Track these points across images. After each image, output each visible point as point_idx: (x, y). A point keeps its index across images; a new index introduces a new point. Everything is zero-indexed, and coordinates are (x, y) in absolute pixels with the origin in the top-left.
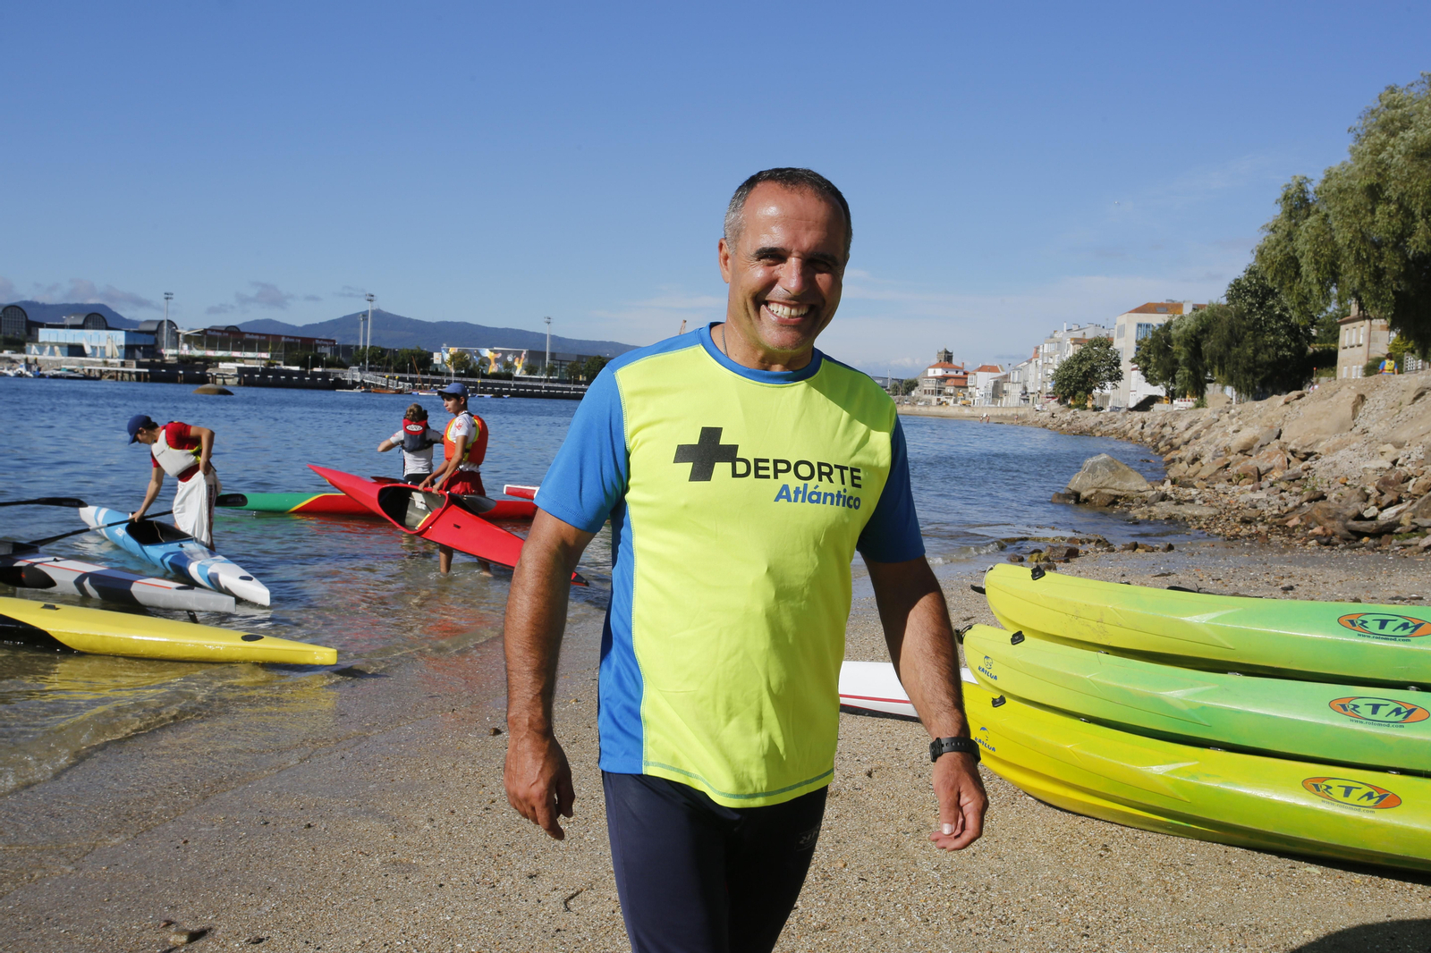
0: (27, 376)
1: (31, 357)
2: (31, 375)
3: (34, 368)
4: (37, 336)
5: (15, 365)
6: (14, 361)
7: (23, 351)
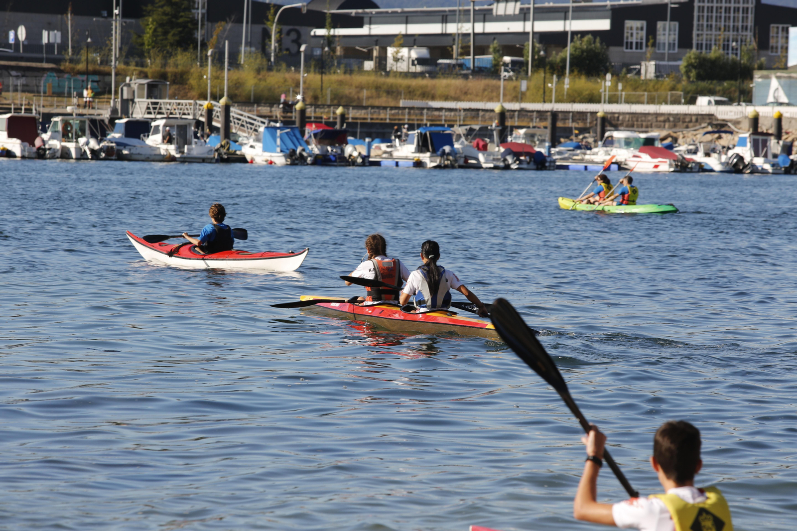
0: (754, 170)
1: (767, 113)
2: (768, 167)
3: (775, 146)
4: (786, 57)
5: (726, 139)
6: (721, 128)
7: (747, 97)
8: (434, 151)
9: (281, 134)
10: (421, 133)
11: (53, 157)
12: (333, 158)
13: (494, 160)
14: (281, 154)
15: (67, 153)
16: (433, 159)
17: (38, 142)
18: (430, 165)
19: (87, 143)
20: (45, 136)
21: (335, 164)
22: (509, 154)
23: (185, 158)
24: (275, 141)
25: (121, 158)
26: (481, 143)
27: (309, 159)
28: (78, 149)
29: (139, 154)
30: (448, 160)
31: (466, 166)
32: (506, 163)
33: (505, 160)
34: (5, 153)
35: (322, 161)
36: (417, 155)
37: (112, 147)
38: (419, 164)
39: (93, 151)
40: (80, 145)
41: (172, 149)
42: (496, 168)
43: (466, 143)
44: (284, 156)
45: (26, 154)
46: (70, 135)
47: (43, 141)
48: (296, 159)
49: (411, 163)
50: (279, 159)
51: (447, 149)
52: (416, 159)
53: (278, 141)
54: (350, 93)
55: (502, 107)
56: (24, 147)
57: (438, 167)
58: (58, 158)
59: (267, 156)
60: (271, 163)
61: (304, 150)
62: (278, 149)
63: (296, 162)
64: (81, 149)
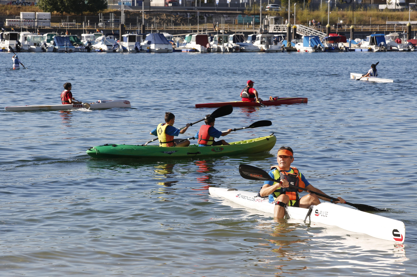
8: (377, 45)
9: (311, 39)
10: (371, 37)
11: (214, 52)
12: (333, 48)
13: (404, 47)
14: (311, 47)
15: (220, 50)
16: (376, 48)
17: (208, 46)
18: (375, 50)
19: (227, 46)
20: (211, 43)
21: (334, 51)
22: (410, 45)
23: (269, 50)
24: (308, 42)
25: (242, 51)
26: (399, 40)
27: (323, 49)
28: (224, 48)
29: (249, 49)
30: (383, 48)
31: (392, 50)
32: (409, 48)
33: (408, 47)
34: (194, 51)
35: (329, 50)
36: (370, 46)
37: (238, 47)
38: (370, 50)
39: (230, 49)
40: (225, 46)
41: (263, 47)
42: (404, 51)
43: (392, 40)
44: (312, 48)
45: (203, 51)
46: (222, 42)
47: (210, 45)
48: (317, 50)
49: (367, 49)
50: (310, 50)
51: (382, 43)
52: (369, 48)
53: (310, 42)
54: (366, 19)
55: (410, 23)
56: (202, 48)
57: (379, 51)
58: (216, 52)
59: (305, 48)
60: (307, 51)
61: (320, 46)
62: (310, 46)
63: (317, 51)
64: (225, 48)
